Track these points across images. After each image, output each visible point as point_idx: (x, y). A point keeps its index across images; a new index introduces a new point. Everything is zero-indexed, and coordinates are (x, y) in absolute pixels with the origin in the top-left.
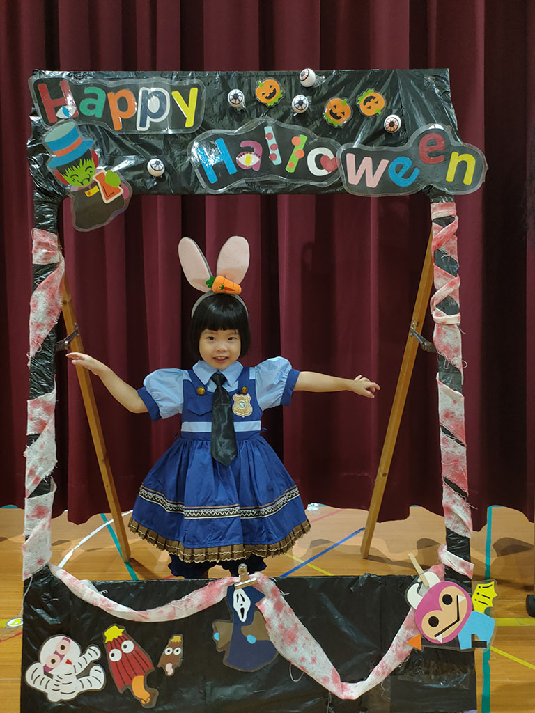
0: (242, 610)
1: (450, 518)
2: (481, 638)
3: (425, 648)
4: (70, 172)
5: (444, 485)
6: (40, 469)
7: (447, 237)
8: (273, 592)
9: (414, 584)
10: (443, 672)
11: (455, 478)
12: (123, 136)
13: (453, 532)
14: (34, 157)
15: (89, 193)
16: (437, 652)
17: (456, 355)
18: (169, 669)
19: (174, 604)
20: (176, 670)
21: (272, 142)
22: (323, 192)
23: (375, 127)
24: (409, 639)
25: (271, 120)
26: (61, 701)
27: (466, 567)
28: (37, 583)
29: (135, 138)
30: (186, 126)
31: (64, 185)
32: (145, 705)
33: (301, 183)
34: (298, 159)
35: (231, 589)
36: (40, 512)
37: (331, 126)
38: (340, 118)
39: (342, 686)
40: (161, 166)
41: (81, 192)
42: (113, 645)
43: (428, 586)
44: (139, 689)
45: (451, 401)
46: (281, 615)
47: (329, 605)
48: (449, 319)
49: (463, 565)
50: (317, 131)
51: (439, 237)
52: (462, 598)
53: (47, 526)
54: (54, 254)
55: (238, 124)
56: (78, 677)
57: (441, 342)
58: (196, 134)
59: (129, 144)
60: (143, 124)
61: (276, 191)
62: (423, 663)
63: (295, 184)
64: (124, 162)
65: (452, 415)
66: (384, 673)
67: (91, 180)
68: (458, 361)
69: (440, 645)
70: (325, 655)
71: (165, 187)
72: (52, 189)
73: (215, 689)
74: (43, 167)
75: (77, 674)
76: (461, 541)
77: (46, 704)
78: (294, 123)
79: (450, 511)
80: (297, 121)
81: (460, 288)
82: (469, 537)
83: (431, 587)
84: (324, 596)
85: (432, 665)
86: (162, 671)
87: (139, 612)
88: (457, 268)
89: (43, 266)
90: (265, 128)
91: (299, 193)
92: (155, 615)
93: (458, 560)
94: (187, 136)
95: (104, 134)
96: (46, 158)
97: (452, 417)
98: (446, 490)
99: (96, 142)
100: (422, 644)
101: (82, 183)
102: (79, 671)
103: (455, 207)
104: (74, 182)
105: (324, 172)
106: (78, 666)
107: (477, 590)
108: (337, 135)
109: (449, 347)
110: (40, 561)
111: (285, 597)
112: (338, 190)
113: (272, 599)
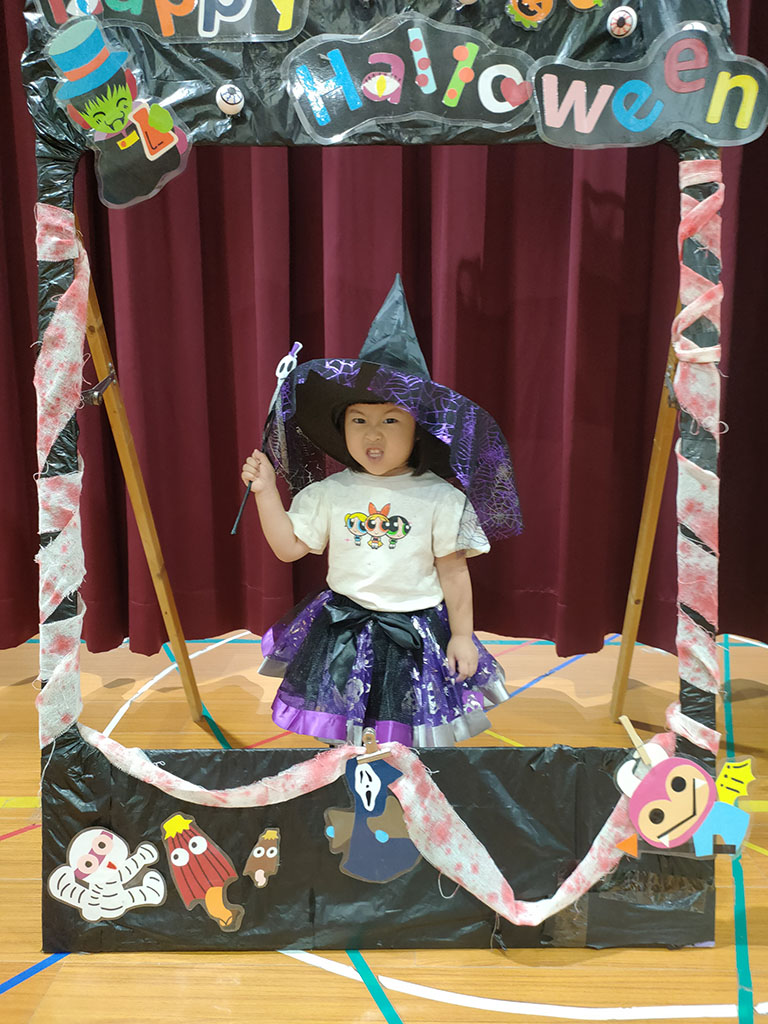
0: (369, 794)
1: (687, 664)
2: (728, 842)
3: (643, 854)
4: (92, 108)
5: (680, 616)
6: (62, 581)
7: (704, 219)
8: (415, 768)
9: (627, 760)
10: (667, 889)
11: (698, 605)
12: (176, 47)
13: (689, 685)
14: (32, 83)
15: (124, 144)
16: (659, 860)
17: (710, 413)
18: (260, 879)
19: (266, 782)
20: (270, 879)
21: (420, 55)
22: (504, 141)
23: (592, 29)
24: (619, 841)
25: (420, 18)
26: (103, 920)
27: (709, 738)
28: (61, 752)
29: (195, 50)
30: (279, 30)
31: (83, 130)
32: (225, 927)
33: (467, 125)
34: (462, 85)
35: (352, 764)
36: (62, 645)
37: (518, 28)
38: (534, 13)
39: (517, 906)
40: (239, 96)
41: (112, 141)
42: (176, 842)
43: (650, 765)
44: (217, 906)
45: (698, 486)
46: (427, 802)
47: (500, 790)
48: (701, 354)
49: (704, 734)
50: (496, 37)
51: (693, 217)
52: (702, 783)
53: (73, 666)
54: (70, 245)
55: (366, 25)
56: (126, 886)
57: (688, 392)
58: (295, 42)
59: (186, 60)
60: (208, 27)
61: (428, 140)
62: (637, 876)
63: (459, 127)
64: (180, 90)
65: (699, 508)
66: (579, 889)
67: (126, 122)
68: (712, 422)
69: (666, 850)
70: (492, 862)
71: (245, 133)
72: (64, 137)
73: (328, 907)
74: (49, 100)
75: (125, 881)
76: (703, 700)
77: (79, 923)
78: (457, 22)
79: (687, 653)
80: (462, 18)
81: (722, 303)
82: (716, 693)
83: (654, 764)
84: (493, 776)
85: (651, 877)
86: (250, 881)
87: (213, 793)
88: (719, 270)
89: (53, 265)
90: (409, 30)
91: (466, 143)
92: (239, 797)
93: (696, 727)
94: (280, 45)
95: (145, 42)
96: (52, 85)
97: (699, 511)
98: (683, 622)
99: (134, 58)
100: (639, 848)
101: (111, 126)
102: (127, 878)
103: (719, 167)
104: (99, 125)
105: (505, 107)
106: (125, 873)
107: (725, 771)
108: (528, 43)
109: (699, 400)
110: (66, 718)
111: (433, 777)
112: (529, 137)
113: (414, 779)
